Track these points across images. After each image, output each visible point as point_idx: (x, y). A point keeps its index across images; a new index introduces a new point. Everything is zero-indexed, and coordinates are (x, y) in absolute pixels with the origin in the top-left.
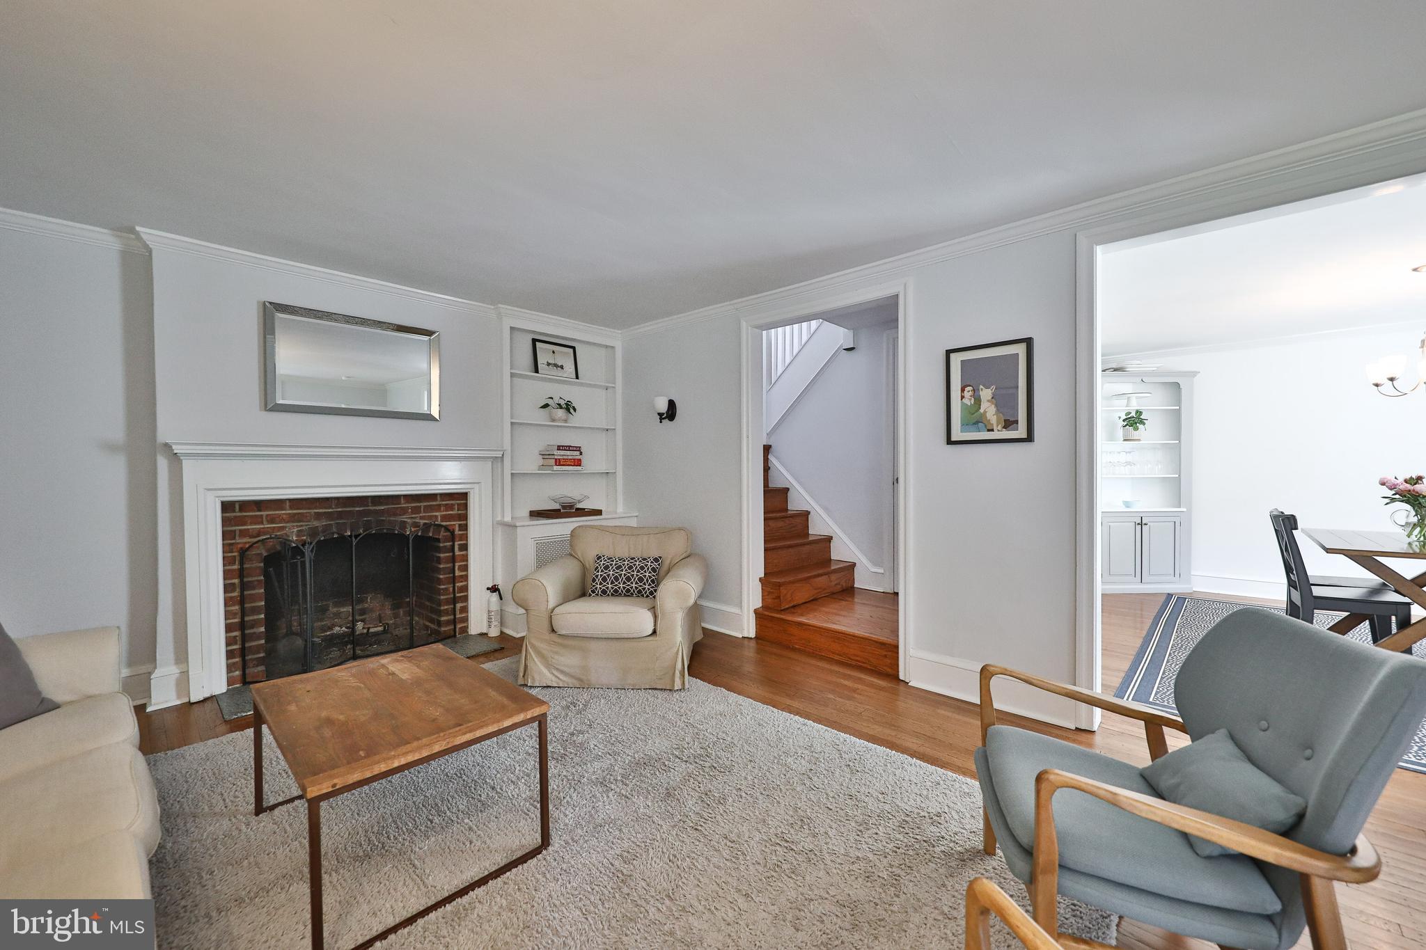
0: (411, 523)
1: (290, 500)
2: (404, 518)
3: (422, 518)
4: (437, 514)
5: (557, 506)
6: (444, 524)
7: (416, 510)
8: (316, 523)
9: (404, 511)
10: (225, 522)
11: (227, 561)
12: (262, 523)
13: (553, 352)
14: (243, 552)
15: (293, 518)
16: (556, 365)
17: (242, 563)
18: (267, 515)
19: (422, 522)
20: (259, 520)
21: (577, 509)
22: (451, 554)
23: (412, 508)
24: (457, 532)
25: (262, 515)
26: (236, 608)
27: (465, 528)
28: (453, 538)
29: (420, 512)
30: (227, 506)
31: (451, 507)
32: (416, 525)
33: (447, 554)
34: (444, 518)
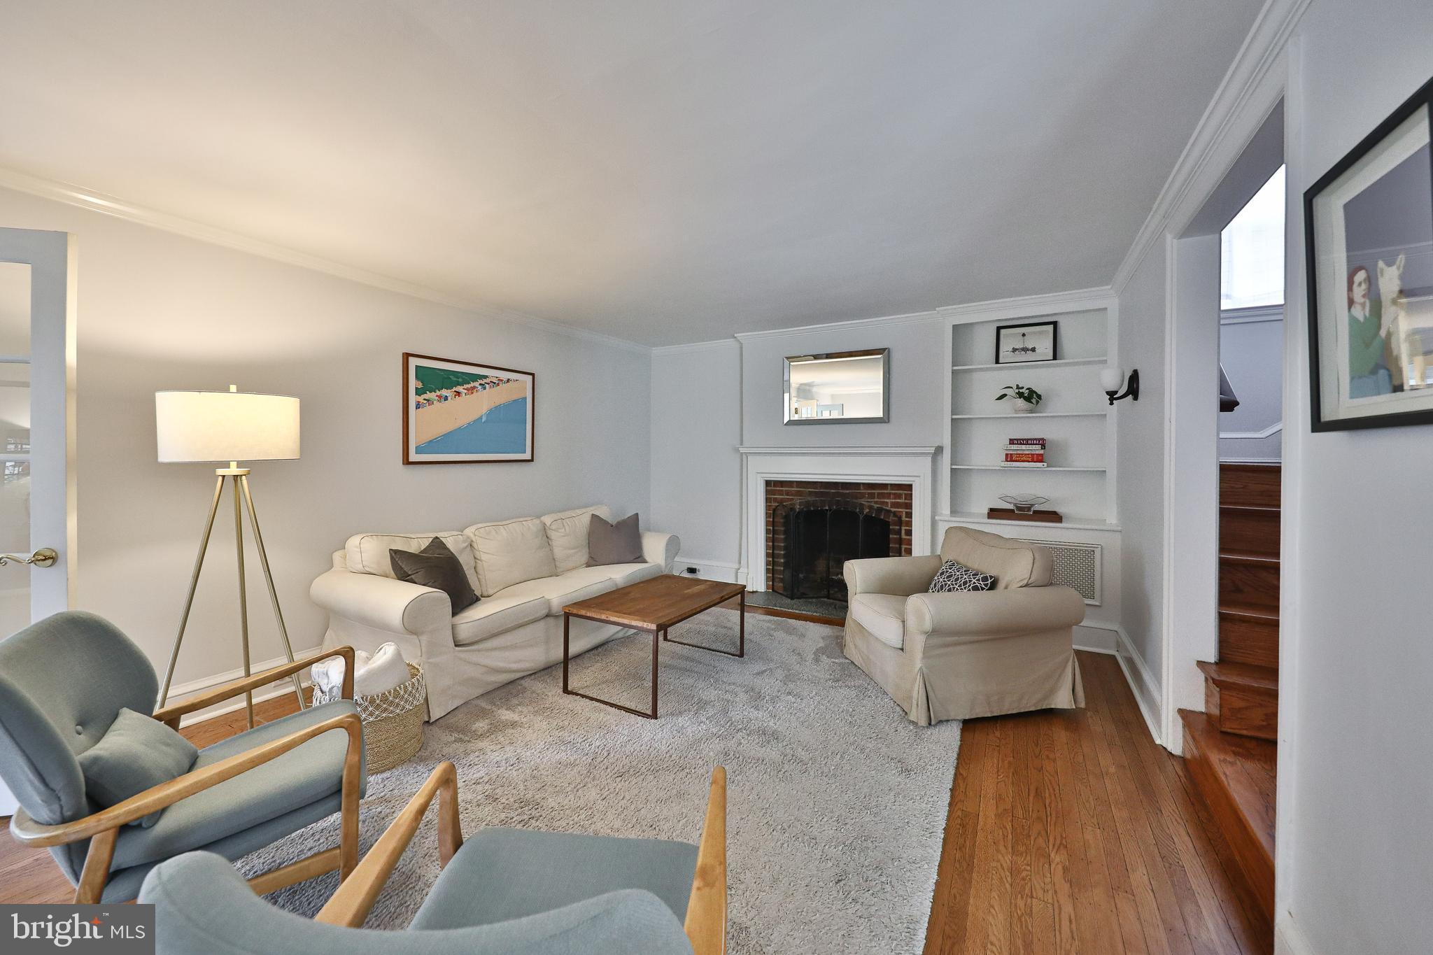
0: (868, 504)
1: (796, 482)
2: (863, 501)
3: (876, 503)
4: (888, 501)
5: (1011, 507)
6: (893, 510)
7: (872, 496)
8: (809, 499)
9: (862, 496)
10: (767, 492)
11: (767, 515)
12: (783, 495)
13: (1024, 335)
14: (774, 510)
15: (799, 494)
16: (1025, 350)
17: (773, 518)
18: (786, 490)
19: (876, 506)
20: (781, 493)
21: (1035, 512)
22: (898, 536)
23: (869, 493)
24: (904, 518)
25: (782, 490)
26: (771, 544)
27: (910, 515)
28: (900, 523)
29: (874, 498)
30: (768, 483)
31: (899, 496)
32: (871, 507)
33: (895, 536)
34: (894, 505)
